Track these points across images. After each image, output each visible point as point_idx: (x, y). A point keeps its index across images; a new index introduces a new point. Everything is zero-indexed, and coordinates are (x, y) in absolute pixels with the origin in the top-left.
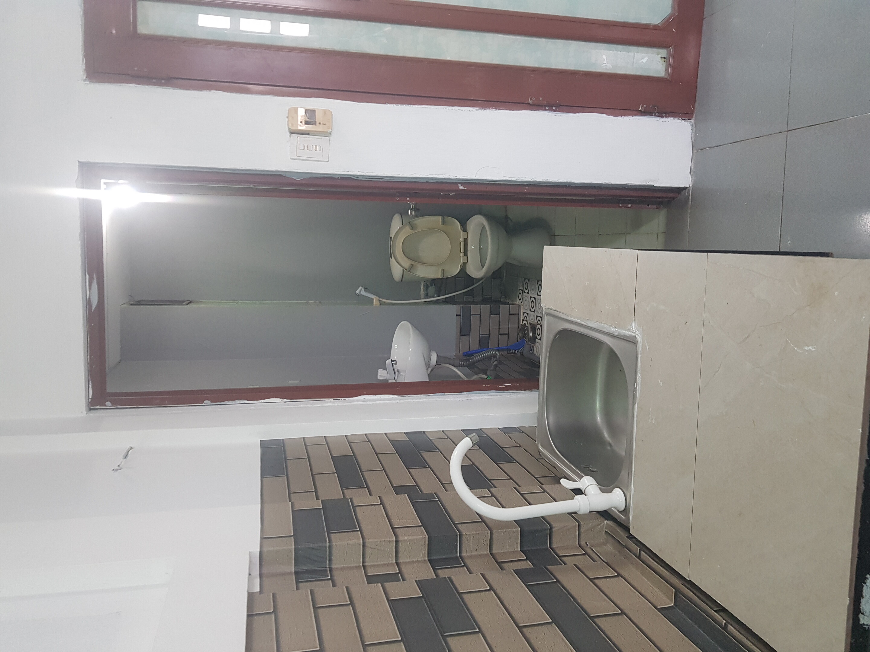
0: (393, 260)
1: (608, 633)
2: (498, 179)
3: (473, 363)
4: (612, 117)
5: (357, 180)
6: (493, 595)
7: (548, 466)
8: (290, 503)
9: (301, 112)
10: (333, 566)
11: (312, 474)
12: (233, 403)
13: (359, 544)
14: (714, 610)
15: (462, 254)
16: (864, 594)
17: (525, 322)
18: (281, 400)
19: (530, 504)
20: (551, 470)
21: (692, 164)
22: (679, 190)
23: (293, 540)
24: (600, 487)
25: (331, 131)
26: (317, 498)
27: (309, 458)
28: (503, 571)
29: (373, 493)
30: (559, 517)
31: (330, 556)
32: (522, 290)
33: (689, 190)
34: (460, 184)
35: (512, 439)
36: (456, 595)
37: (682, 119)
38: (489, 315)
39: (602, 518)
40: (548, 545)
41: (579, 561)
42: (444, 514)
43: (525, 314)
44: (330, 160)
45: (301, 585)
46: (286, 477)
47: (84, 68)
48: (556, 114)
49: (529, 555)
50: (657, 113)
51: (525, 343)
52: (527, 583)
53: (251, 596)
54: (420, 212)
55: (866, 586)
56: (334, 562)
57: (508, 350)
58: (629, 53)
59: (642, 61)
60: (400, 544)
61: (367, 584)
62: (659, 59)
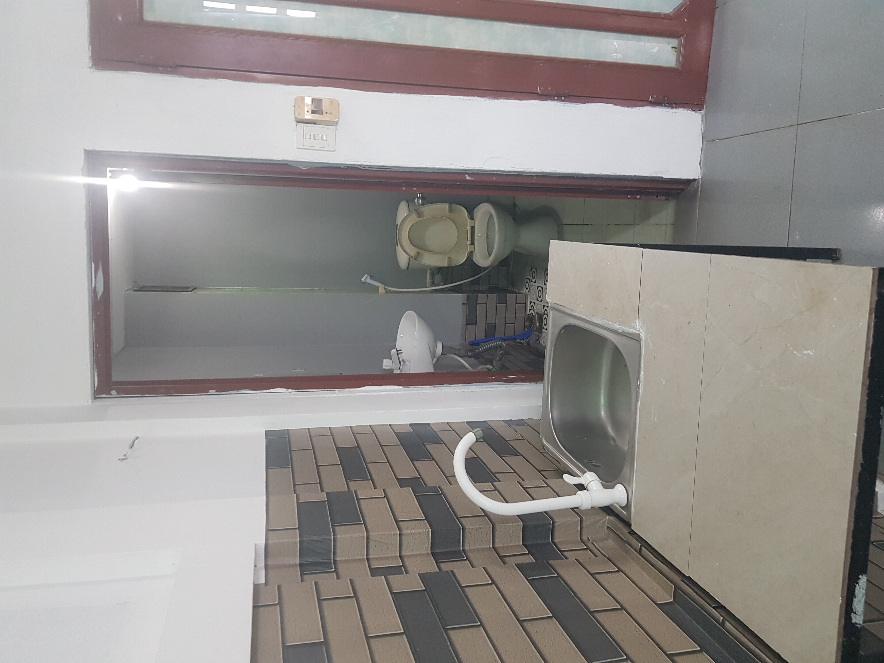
0: (399, 248)
1: (607, 627)
2: (506, 170)
3: (479, 353)
4: (622, 107)
5: (363, 169)
6: (494, 589)
7: (553, 460)
8: (295, 495)
9: (308, 100)
10: (338, 559)
11: (317, 466)
12: (239, 393)
13: (364, 537)
14: (712, 607)
15: (469, 243)
16: (856, 594)
17: (532, 311)
18: (286, 390)
19: (534, 499)
20: (555, 464)
21: (702, 155)
22: (688, 182)
23: (298, 532)
24: (603, 482)
25: (338, 121)
26: (322, 491)
27: (313, 449)
28: (505, 565)
29: (378, 486)
30: (562, 512)
31: (334, 549)
32: (529, 279)
33: (698, 182)
34: (467, 174)
35: (516, 432)
36: (458, 589)
37: (693, 110)
38: (495, 305)
39: (604, 514)
40: (550, 540)
41: (581, 556)
42: (448, 508)
43: (532, 304)
44: (336, 149)
45: (305, 577)
46: (291, 468)
47: (90, 55)
48: (564, 105)
49: (531, 549)
50: (667, 103)
51: (532, 333)
52: (529, 577)
53: (256, 588)
54: (426, 200)
55: (858, 587)
56: (338, 554)
57: (514, 339)
58: (640, 43)
59: (652, 51)
60: (404, 537)
61: (370, 576)
62: (670, 49)
